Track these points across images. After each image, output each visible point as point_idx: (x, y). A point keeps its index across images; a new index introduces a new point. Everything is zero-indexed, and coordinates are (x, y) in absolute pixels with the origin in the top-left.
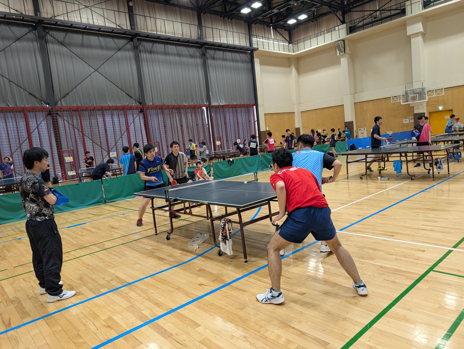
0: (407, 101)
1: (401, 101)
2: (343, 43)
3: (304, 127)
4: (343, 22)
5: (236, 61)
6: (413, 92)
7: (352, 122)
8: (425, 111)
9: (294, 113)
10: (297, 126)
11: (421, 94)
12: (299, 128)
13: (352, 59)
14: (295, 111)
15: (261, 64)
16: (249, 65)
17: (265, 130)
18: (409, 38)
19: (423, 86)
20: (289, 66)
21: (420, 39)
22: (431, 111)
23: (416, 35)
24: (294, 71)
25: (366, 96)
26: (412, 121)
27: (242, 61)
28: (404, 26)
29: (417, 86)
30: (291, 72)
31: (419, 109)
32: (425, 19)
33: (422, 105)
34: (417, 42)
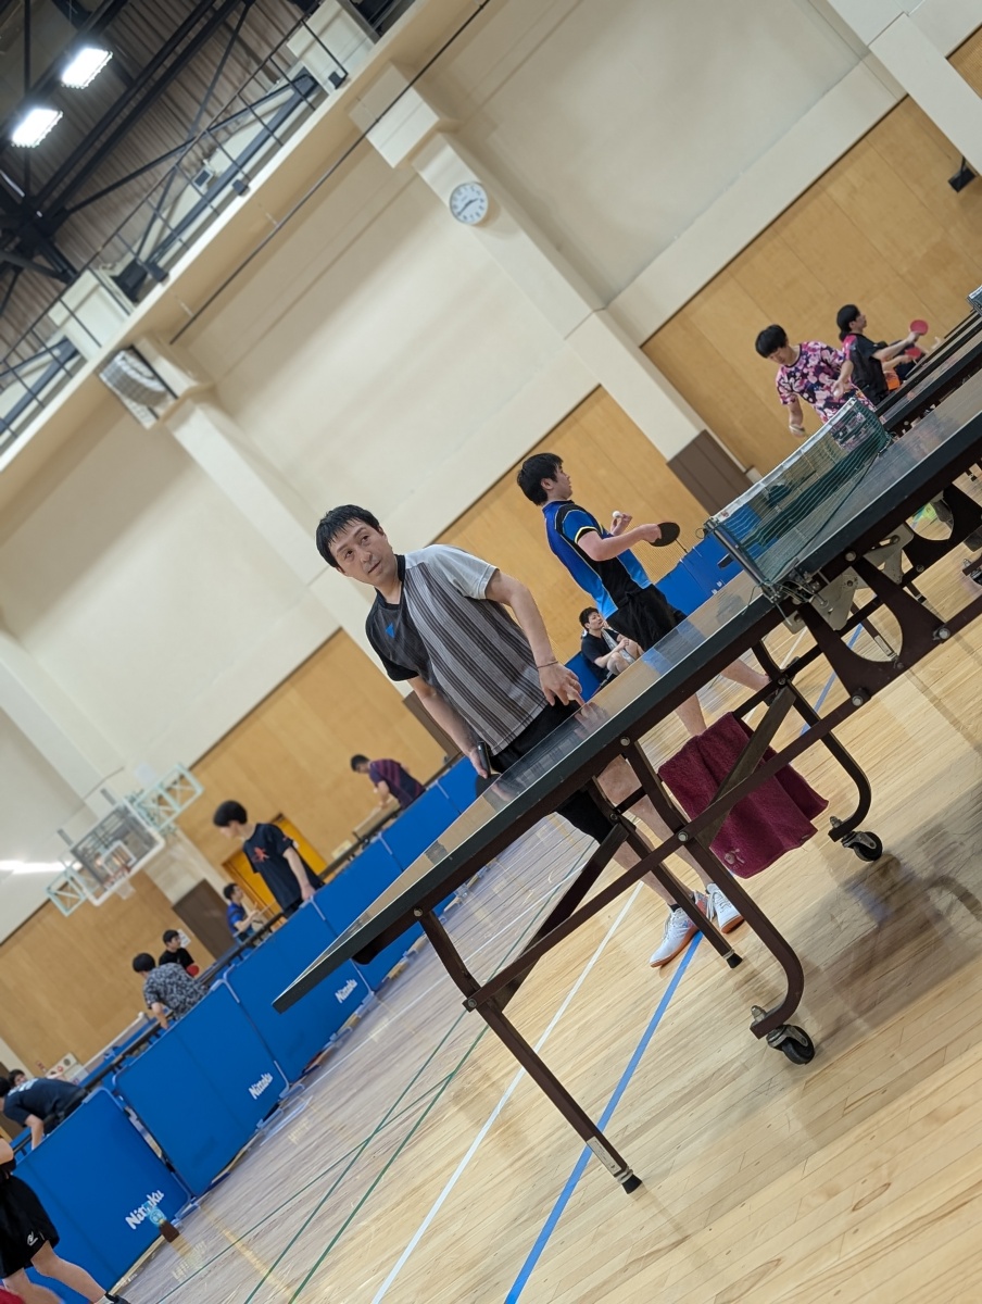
0: (102, 880)
6: (101, 837)
8: (202, 873)
11: (128, 830)
19: (112, 801)
22: (225, 858)
31: (172, 880)
33: (173, 860)
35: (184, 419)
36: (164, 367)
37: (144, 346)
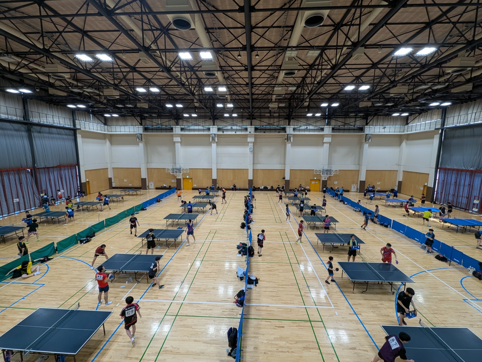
0: (173, 173)
1: (171, 172)
2: (141, 136)
3: (114, 177)
4: (141, 124)
5: (61, 134)
6: (176, 169)
7: (146, 178)
8: (181, 178)
9: (108, 168)
10: (110, 177)
11: (179, 170)
12: (111, 178)
13: (146, 144)
14: (109, 167)
15: (82, 137)
16: (73, 137)
17: (85, 181)
18: (175, 143)
19: (180, 167)
20: (105, 139)
21: (179, 144)
22: (184, 178)
23: (178, 142)
24: (108, 142)
25: (154, 166)
26: (176, 181)
27: (66, 135)
28: (172, 136)
29: (178, 167)
30: (106, 143)
31: (178, 177)
32: (182, 136)
33: (180, 175)
34: (178, 145)
35: (214, 143)
36: (216, 138)
37: (216, 135)
